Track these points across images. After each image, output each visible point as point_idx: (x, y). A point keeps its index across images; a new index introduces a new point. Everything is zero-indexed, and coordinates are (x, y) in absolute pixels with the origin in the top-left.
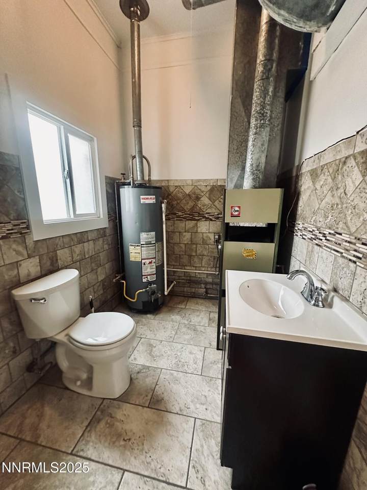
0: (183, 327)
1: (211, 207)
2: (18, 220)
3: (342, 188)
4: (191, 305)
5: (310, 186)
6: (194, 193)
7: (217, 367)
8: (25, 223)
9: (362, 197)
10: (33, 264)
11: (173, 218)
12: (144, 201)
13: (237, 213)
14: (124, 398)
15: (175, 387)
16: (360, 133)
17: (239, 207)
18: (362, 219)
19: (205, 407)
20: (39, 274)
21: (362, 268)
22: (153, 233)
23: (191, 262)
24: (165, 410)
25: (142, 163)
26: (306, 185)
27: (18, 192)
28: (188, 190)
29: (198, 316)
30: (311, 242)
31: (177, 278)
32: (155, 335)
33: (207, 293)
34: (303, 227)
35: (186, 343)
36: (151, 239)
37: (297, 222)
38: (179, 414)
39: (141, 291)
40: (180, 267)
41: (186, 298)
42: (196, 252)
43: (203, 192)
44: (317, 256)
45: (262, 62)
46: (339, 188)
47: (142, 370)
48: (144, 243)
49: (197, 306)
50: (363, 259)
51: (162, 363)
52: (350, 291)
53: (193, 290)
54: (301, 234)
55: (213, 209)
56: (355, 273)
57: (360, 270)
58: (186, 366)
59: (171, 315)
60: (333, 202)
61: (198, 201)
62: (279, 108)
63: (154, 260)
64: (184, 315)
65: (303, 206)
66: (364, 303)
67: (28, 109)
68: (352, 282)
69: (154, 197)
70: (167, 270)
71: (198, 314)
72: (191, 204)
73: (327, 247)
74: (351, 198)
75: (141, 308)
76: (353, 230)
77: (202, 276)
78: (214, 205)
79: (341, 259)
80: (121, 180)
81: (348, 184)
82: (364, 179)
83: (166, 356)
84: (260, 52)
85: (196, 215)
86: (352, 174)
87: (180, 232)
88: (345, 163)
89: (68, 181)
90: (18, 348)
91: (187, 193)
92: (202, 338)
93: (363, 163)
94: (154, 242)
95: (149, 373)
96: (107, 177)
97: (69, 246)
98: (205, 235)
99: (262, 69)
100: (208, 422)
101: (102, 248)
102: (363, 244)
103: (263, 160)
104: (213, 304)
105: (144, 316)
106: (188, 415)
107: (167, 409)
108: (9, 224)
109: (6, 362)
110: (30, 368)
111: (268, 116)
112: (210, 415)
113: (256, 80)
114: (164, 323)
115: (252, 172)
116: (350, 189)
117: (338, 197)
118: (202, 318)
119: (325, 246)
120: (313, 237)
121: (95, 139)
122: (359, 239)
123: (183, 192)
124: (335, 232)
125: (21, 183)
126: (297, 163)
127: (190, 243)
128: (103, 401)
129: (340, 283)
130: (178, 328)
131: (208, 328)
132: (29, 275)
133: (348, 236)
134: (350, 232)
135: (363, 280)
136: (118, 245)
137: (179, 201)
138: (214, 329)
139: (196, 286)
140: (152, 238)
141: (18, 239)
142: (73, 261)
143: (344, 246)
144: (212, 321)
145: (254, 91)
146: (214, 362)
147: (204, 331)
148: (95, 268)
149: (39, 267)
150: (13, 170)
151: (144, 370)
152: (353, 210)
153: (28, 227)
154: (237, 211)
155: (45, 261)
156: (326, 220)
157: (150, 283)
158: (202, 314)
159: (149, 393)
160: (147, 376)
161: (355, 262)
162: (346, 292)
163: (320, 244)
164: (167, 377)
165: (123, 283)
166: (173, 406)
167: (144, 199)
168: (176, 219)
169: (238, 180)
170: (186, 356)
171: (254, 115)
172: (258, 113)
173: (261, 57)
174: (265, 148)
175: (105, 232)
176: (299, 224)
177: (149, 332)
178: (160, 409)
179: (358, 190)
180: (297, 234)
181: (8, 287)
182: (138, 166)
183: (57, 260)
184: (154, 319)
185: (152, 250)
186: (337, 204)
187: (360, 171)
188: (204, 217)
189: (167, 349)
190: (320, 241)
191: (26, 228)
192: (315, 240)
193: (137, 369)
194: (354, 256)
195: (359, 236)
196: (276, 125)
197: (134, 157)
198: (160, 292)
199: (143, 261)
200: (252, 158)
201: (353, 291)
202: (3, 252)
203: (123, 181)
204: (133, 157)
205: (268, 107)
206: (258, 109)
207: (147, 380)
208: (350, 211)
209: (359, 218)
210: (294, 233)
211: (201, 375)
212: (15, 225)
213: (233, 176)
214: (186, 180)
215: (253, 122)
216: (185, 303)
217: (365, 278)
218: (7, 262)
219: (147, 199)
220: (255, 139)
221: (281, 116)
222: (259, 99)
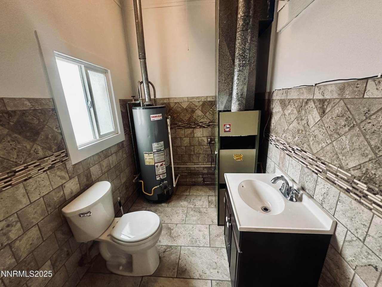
0: (190, 210)
1: (203, 118)
2: (58, 151)
3: (305, 120)
4: (194, 192)
5: (280, 111)
6: (190, 108)
7: (220, 239)
8: (64, 152)
9: (320, 131)
10: (73, 184)
11: (175, 127)
12: (153, 118)
13: (228, 129)
14: (158, 274)
15: (193, 259)
16: (317, 85)
17: (230, 125)
18: (320, 146)
19: (216, 271)
20: (79, 190)
21: (322, 178)
22: (162, 143)
23: (190, 159)
24: (189, 277)
25: (148, 87)
26: (276, 108)
27: (56, 128)
28: (185, 106)
29: (200, 200)
30: (283, 151)
31: (180, 172)
32: (171, 220)
33: (204, 181)
34: (276, 139)
35: (195, 223)
36: (160, 147)
37: (271, 134)
38: (200, 279)
39: (156, 187)
40: (182, 164)
41: (189, 186)
42: (194, 151)
43: (196, 106)
44: (288, 162)
45: (242, 17)
46: (303, 120)
47: (166, 249)
48: (156, 151)
49: (198, 192)
50: (322, 173)
51: (181, 242)
52: (314, 192)
53: (194, 180)
54: (275, 144)
55: (205, 119)
56: (317, 181)
57: (321, 180)
58: (198, 241)
59: (180, 202)
60: (299, 128)
61: (193, 113)
62: (254, 50)
63: (164, 163)
64: (189, 201)
65: (275, 123)
66: (324, 202)
67: (56, 57)
68: (315, 186)
69: (161, 114)
70: (174, 167)
71: (200, 198)
72: (188, 116)
73: (295, 158)
74: (313, 129)
75: (157, 199)
76: (315, 152)
77: (200, 169)
78: (206, 116)
79: (306, 169)
80: (132, 100)
81: (310, 119)
82: (321, 119)
83: (182, 236)
84: (240, 10)
85: (193, 124)
86: (312, 113)
87: (181, 138)
88: (307, 103)
89: (92, 109)
90: (70, 250)
91: (185, 108)
92: (206, 218)
93: (320, 107)
94: (163, 149)
95: (172, 251)
96: (120, 100)
97: (98, 162)
98: (200, 139)
99: (242, 22)
100: (220, 281)
101: (122, 158)
102: (322, 163)
103: (245, 89)
104: (210, 190)
105: (160, 205)
106: (206, 279)
107: (190, 277)
108: (52, 156)
109: (63, 264)
110: (81, 263)
111: (248, 57)
112: (221, 276)
113: (238, 30)
114: (175, 209)
115: (238, 99)
116: (312, 123)
117: (302, 125)
118: (203, 202)
119: (294, 157)
120: (285, 148)
121: (109, 71)
122: (319, 159)
123: (181, 107)
124: (301, 150)
125: (57, 120)
126: (268, 90)
127: (189, 145)
128: (142, 278)
129: (306, 185)
130: (187, 212)
131: (208, 209)
132: (72, 193)
133: (311, 155)
134: (312, 152)
135: (323, 187)
136: (133, 152)
137: (178, 114)
138: (213, 209)
139: (196, 177)
140: (162, 146)
141: (61, 167)
142: (102, 173)
143: (308, 161)
144: (211, 203)
145: (237, 38)
146: (218, 236)
147: (206, 212)
148: (119, 174)
149: (78, 185)
150: (50, 111)
151: (168, 249)
152: (314, 138)
153: (67, 155)
154: (228, 128)
155: (82, 179)
156: (294, 139)
157: (162, 180)
158: (203, 198)
159: (175, 267)
160: (171, 254)
161: (317, 174)
162: (311, 192)
163: (290, 155)
164: (186, 252)
165: (141, 182)
166: (194, 273)
167: (153, 117)
168: (177, 128)
169: (227, 103)
170: (196, 233)
171: (238, 56)
172: (241, 56)
173: (241, 14)
174: (246, 81)
175: (123, 144)
176: (273, 136)
177: (166, 218)
178: (185, 277)
179: (317, 125)
180: (271, 142)
181: (58, 206)
182: (145, 90)
183: (91, 176)
184: (167, 207)
185: (162, 155)
186: (302, 131)
187: (318, 112)
188: (198, 125)
189: (182, 230)
190: (290, 153)
191: (65, 156)
192: (286, 151)
193: (163, 249)
194: (316, 169)
195: (319, 157)
196: (252, 62)
197: (142, 82)
198: (170, 186)
199: (156, 165)
200: (237, 89)
201: (315, 192)
202: (51, 180)
203: (133, 102)
204: (140, 83)
205: (247, 51)
206: (241, 52)
207: (171, 257)
208: (312, 138)
209: (319, 145)
210: (269, 141)
211: (210, 247)
212: (57, 156)
213: (223, 100)
214: (182, 98)
215: (237, 62)
216: (189, 190)
217: (324, 186)
218: (55, 187)
219: (156, 117)
220: (239, 75)
221: (255, 55)
222: (241, 45)
